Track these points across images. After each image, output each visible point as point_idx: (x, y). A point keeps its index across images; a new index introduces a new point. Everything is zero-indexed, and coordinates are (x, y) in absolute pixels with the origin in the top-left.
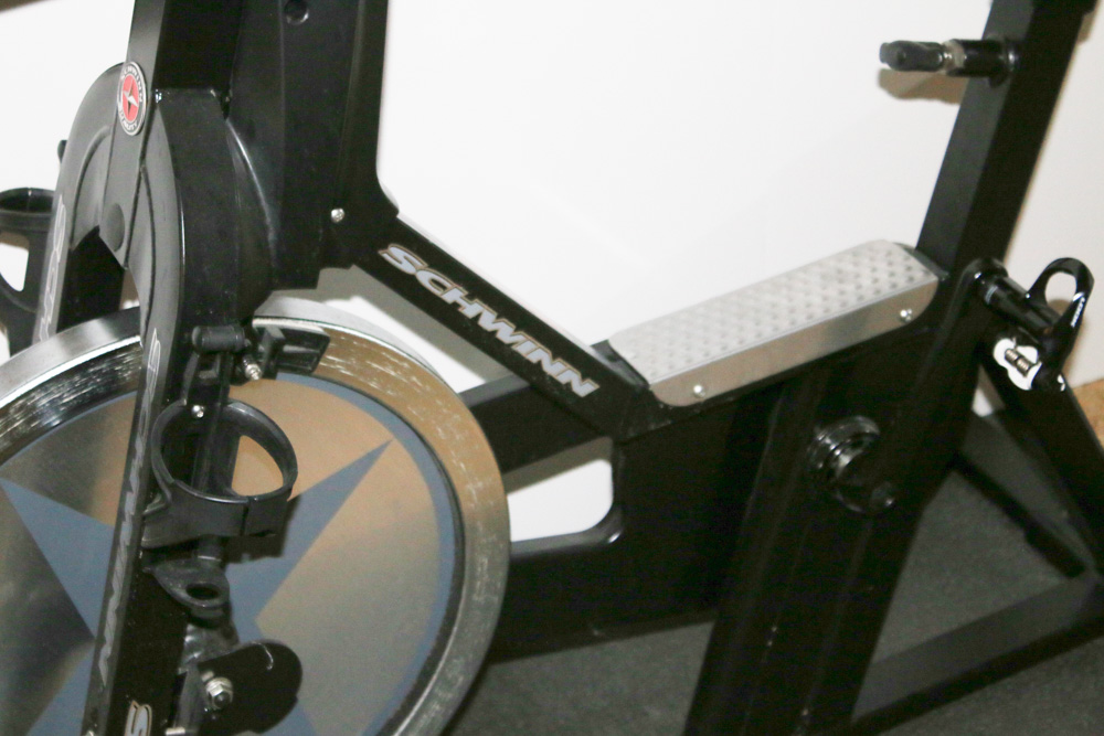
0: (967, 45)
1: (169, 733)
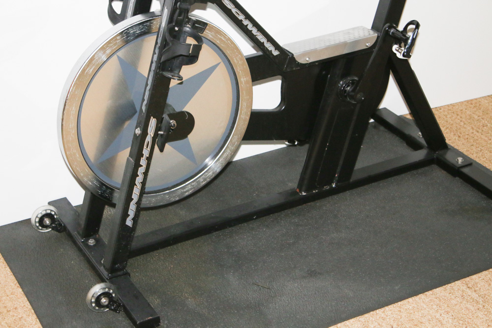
1: (159, 132)
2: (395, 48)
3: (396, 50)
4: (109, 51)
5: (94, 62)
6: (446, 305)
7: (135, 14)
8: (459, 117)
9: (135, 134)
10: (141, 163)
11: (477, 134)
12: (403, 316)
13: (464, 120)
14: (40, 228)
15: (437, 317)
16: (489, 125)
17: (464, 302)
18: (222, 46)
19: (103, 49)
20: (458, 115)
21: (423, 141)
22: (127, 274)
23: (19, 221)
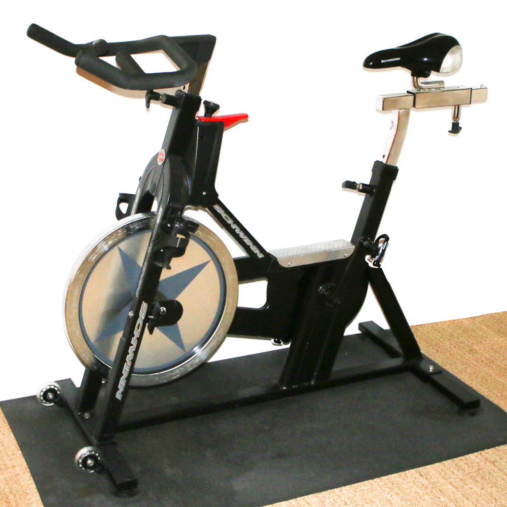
0: (364, 185)
1: (150, 317)
2: (367, 257)
3: (368, 259)
4: (110, 243)
5: (97, 251)
6: (398, 489)
7: (137, 212)
8: (440, 334)
9: (129, 317)
10: (132, 343)
11: (454, 349)
12: (357, 495)
13: (444, 336)
14: (44, 401)
15: (387, 498)
16: (466, 342)
17: (415, 487)
18: (211, 246)
19: (105, 240)
20: (439, 332)
21: (400, 351)
22: (114, 444)
23: (27, 397)
